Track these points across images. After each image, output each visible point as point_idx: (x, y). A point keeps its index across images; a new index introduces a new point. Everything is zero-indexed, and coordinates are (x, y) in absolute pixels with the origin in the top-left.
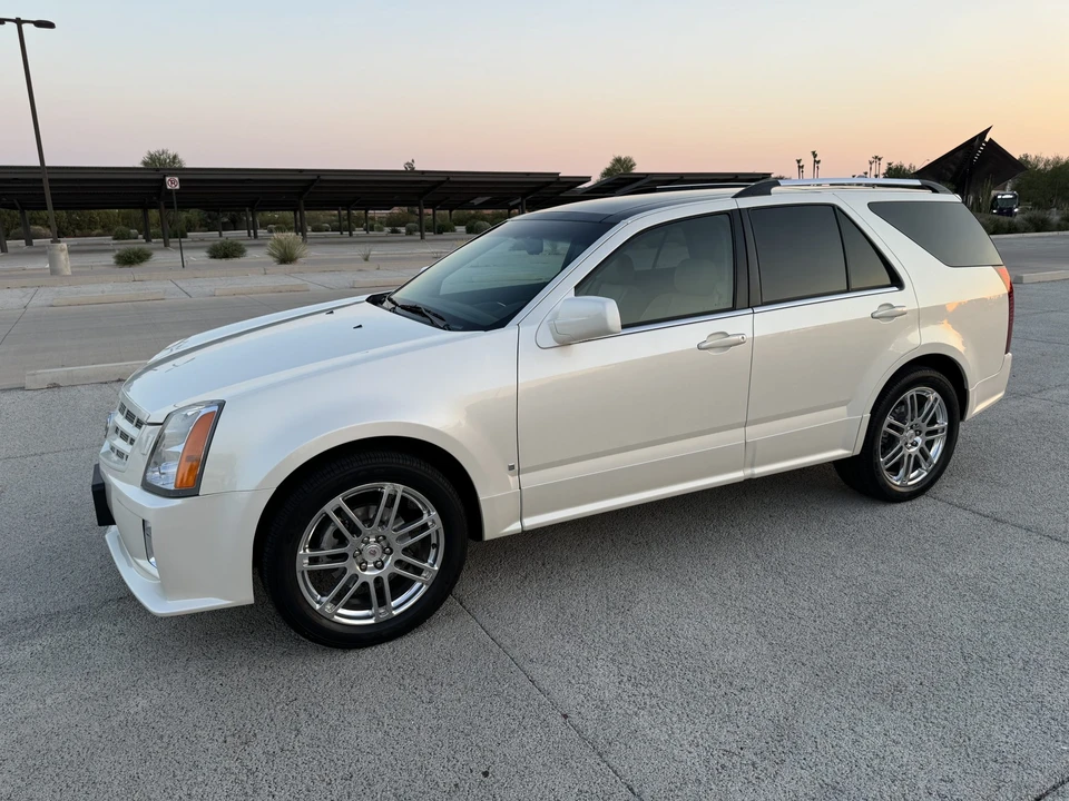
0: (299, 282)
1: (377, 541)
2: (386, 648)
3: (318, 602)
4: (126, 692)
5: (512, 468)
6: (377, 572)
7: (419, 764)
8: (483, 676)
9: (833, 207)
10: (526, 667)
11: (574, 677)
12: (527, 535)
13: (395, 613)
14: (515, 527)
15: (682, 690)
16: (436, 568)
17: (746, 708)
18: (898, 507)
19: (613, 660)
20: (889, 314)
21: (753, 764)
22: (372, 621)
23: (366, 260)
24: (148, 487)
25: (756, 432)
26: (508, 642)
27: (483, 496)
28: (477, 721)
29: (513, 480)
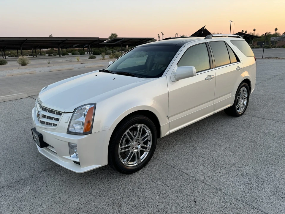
0: (31, 71)
1: (136, 141)
2: (140, 172)
3: (123, 161)
4: (69, 199)
5: (167, 116)
6: (137, 150)
7: (175, 203)
8: (174, 175)
9: (225, 42)
10: (183, 171)
11: (197, 172)
12: (171, 135)
13: (141, 161)
14: (168, 133)
15: (226, 170)
16: (150, 147)
17: (244, 172)
18: (239, 118)
19: (203, 166)
20: (239, 69)
21: (257, 186)
22: (136, 164)
23: (49, 63)
24: (69, 132)
25: (216, 101)
26: (173, 165)
27: (162, 125)
28: (182, 188)
29: (167, 120)
